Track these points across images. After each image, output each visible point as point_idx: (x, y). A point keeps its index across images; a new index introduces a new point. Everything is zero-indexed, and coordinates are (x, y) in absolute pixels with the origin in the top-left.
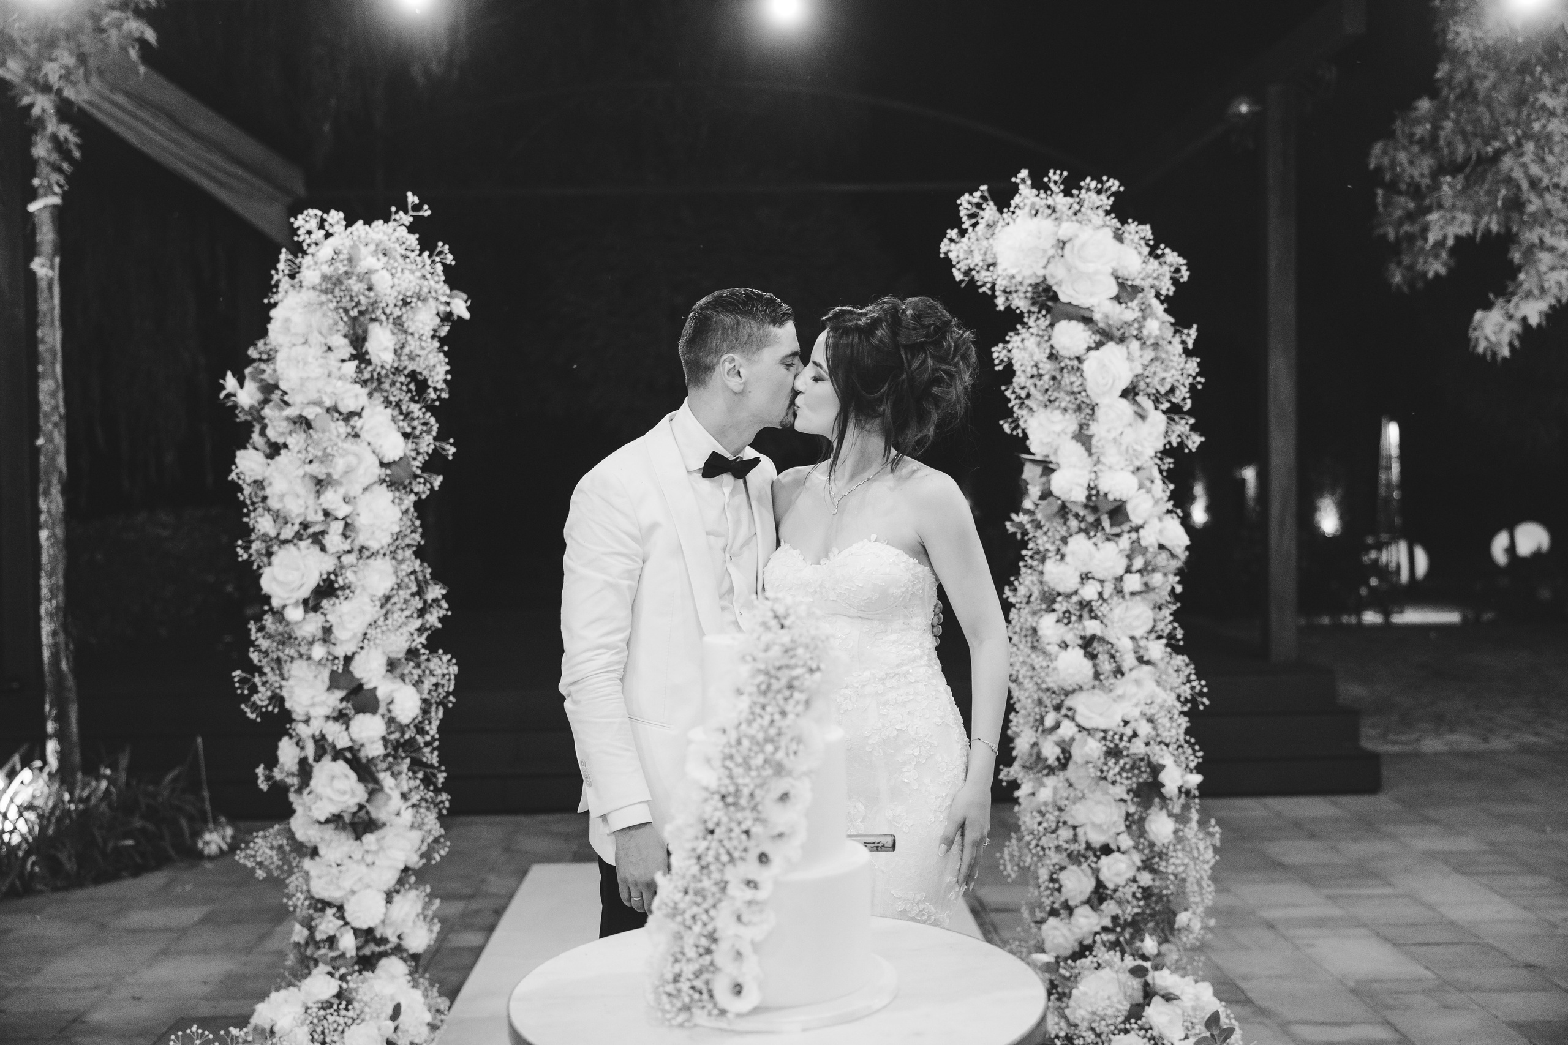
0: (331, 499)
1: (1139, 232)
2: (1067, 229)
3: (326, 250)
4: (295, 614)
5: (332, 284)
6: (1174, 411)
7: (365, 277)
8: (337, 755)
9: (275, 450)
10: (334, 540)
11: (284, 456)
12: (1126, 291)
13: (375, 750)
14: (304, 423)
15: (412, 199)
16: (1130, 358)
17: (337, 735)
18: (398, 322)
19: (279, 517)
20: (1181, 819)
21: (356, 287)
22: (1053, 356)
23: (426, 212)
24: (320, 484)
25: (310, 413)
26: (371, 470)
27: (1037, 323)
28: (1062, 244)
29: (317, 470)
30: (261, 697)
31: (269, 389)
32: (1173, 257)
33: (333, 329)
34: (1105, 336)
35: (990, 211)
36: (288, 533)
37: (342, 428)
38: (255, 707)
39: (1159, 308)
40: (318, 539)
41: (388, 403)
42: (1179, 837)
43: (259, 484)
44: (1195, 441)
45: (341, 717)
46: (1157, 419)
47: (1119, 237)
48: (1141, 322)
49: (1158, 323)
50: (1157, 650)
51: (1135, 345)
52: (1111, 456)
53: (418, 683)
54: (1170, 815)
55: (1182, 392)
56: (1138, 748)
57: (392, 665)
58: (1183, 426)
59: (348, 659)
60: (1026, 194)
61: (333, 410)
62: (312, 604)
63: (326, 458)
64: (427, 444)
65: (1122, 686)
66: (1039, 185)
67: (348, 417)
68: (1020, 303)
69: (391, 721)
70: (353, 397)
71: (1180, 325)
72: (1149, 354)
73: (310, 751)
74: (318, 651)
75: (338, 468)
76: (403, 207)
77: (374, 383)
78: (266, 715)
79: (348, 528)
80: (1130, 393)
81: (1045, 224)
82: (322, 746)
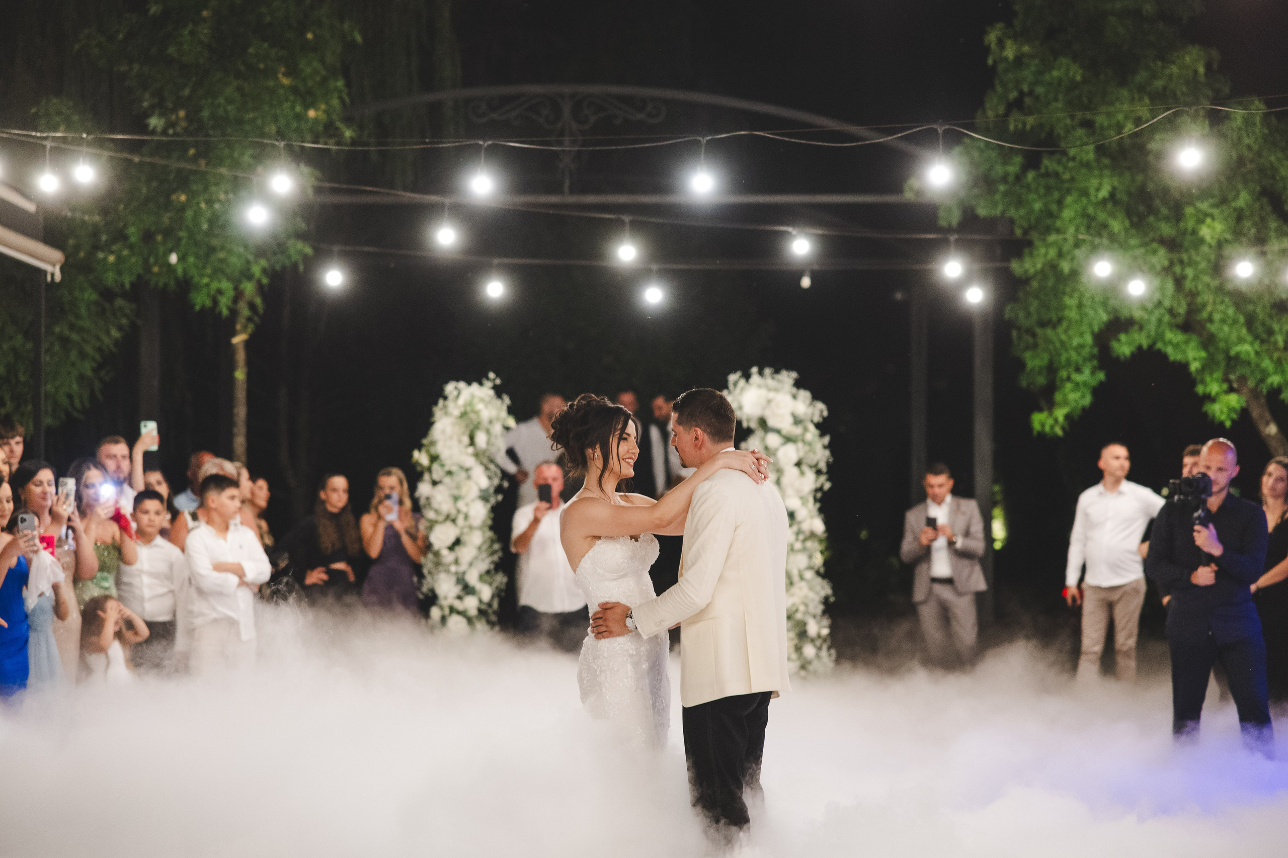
0: (461, 505)
1: (805, 395)
2: (772, 395)
3: (461, 401)
4: (445, 552)
5: (464, 415)
6: (819, 472)
7: (477, 413)
8: (459, 613)
9: (435, 483)
10: (460, 521)
11: (440, 487)
12: (797, 421)
13: (473, 612)
14: (450, 473)
15: (492, 375)
16: (798, 450)
17: (459, 605)
18: (488, 432)
19: (437, 512)
20: (819, 649)
21: (472, 416)
22: (766, 448)
23: (498, 382)
24: (456, 498)
25: (454, 469)
26: (474, 492)
27: (759, 433)
28: (769, 401)
29: (455, 492)
30: (425, 589)
31: (434, 458)
32: (820, 406)
33: (463, 434)
34: (788, 439)
35: (742, 382)
36: (441, 518)
37: (463, 475)
38: (422, 593)
39: (812, 428)
40: (454, 521)
41: (482, 463)
42: (818, 656)
43: (428, 499)
44: (827, 486)
45: (459, 598)
46: (810, 475)
47: (794, 397)
48: (803, 435)
49: (812, 433)
50: (809, 575)
51: (800, 445)
52: (789, 491)
53: (490, 584)
54: (815, 646)
55: (823, 466)
56: (799, 616)
57: (481, 578)
58: (823, 478)
59: (464, 573)
60: (755, 378)
61: (461, 468)
62: (451, 548)
63: (458, 487)
64: (496, 482)
65: (795, 590)
66: (761, 373)
67: (467, 470)
68: (753, 425)
69: (481, 601)
70: (470, 462)
71: (822, 435)
72: (807, 448)
73: (447, 611)
74: (453, 568)
75: (463, 492)
76: (488, 379)
77: (477, 455)
78: (426, 596)
79: (466, 517)
80: (798, 464)
81: (763, 393)
82: (452, 610)
